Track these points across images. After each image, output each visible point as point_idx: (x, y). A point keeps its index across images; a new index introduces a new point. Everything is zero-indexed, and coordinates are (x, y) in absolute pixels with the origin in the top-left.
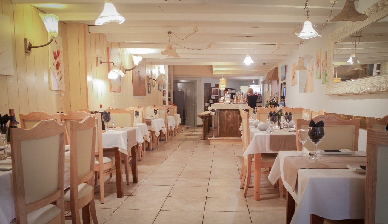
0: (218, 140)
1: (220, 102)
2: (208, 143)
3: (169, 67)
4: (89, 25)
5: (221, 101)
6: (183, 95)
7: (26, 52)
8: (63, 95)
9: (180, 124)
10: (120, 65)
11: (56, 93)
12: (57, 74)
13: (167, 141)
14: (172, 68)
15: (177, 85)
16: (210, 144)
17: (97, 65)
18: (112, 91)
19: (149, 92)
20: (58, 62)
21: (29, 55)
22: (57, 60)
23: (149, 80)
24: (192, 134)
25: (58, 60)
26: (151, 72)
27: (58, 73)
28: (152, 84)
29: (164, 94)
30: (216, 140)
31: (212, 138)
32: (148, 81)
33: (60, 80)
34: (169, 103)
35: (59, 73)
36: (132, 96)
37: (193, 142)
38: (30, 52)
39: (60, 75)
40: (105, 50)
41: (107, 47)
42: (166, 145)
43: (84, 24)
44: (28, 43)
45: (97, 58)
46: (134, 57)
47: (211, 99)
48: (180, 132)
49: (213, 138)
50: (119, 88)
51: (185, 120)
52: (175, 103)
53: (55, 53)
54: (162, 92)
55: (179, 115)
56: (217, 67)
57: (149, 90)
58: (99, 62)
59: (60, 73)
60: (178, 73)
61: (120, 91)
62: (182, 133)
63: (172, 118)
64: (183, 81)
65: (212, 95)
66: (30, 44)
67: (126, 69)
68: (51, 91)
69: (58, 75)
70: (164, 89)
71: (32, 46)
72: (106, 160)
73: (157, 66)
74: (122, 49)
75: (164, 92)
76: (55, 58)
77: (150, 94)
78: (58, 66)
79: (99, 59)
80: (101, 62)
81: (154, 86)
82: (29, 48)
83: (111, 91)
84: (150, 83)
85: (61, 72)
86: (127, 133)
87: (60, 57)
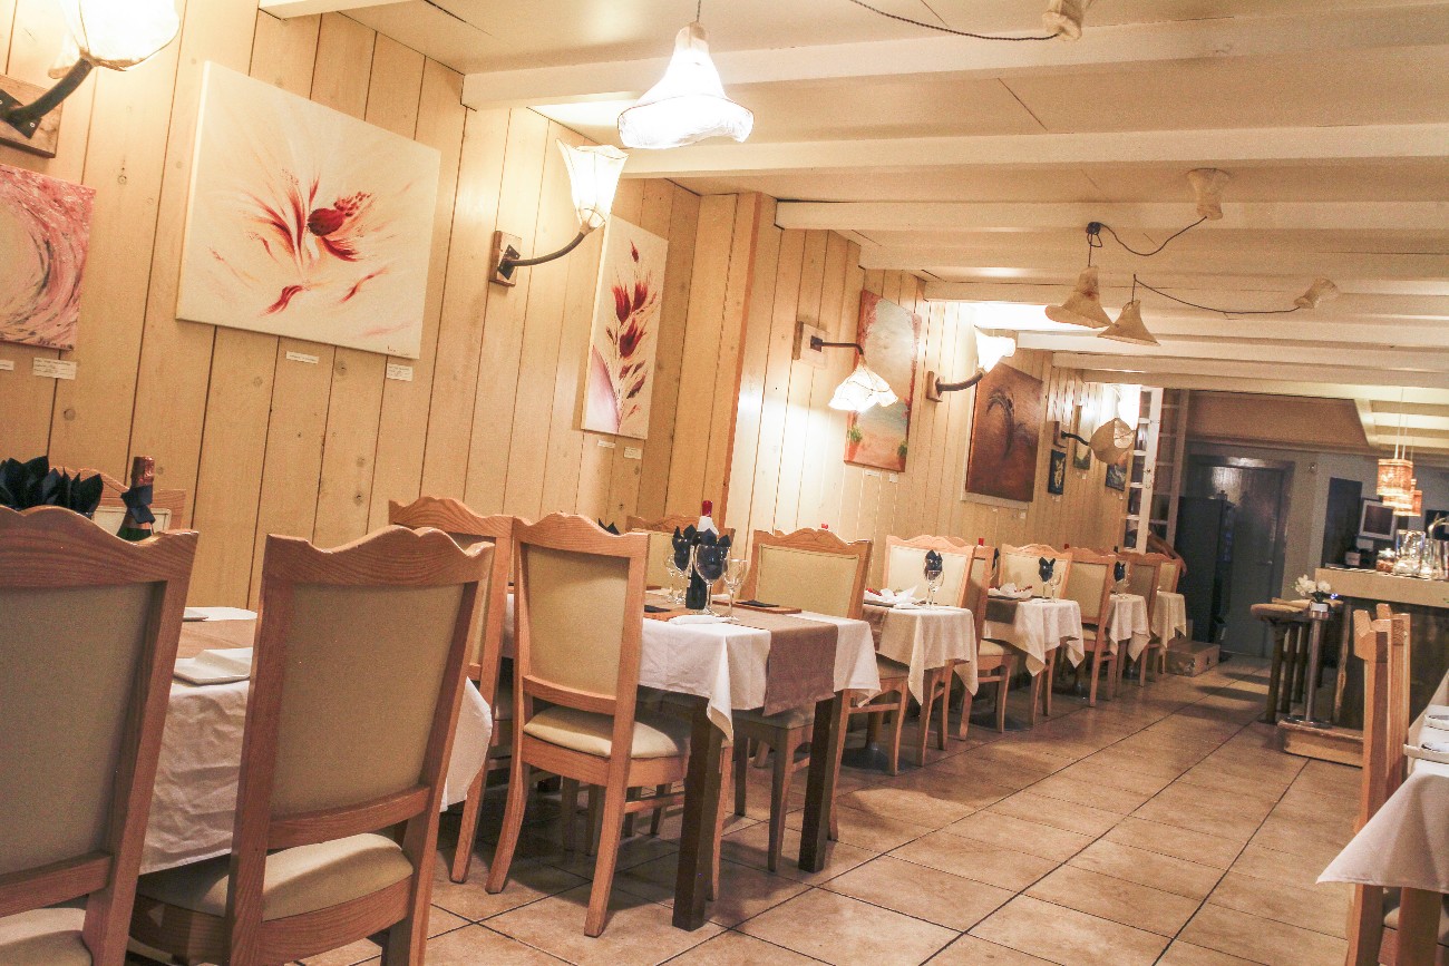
0: (1327, 737)
1: (1382, 566)
2: (1279, 744)
3: (1171, 396)
4: (779, 200)
5: (1384, 559)
6: (1222, 516)
7: (492, 280)
8: (635, 454)
9: (1179, 634)
10: (914, 363)
11: (603, 443)
12: (619, 371)
13: (1093, 700)
14: (1185, 405)
15: (1209, 475)
16: (1288, 750)
17: (796, 353)
18: (855, 460)
19: (1054, 489)
20: (631, 328)
21: (506, 292)
22: (628, 322)
23: (1061, 442)
24: (1231, 686)
25: (634, 321)
26: (1079, 409)
27: (625, 371)
28: (1075, 457)
29: (1133, 503)
30: (1316, 734)
31: (1300, 725)
32: (1055, 443)
33: (631, 395)
34: (1148, 544)
35: (631, 371)
36: (962, 494)
37: (1213, 723)
38: (505, 280)
39: (631, 380)
40: (851, 299)
41: (860, 287)
42: (1091, 715)
43: (759, 195)
44: (504, 247)
45: (799, 327)
46: (982, 340)
47: (1353, 548)
48: (1181, 669)
49: (1306, 725)
50: (896, 455)
51: (1221, 621)
52: (1179, 549)
53: (626, 296)
54: (1123, 497)
55: (1181, 597)
56: (1376, 406)
57: (1057, 478)
58: (806, 340)
59: (633, 368)
60: (1214, 424)
61: (898, 467)
62: (1190, 674)
63: (1135, 605)
64: (1244, 462)
65: (1362, 533)
66: (511, 252)
67: (948, 381)
68: (580, 433)
69: (621, 377)
70: (1136, 485)
71: (521, 259)
72: (649, 741)
73: (1107, 389)
74: (934, 304)
75: (1135, 496)
76: (623, 310)
77: (1058, 498)
78: (628, 343)
79: (809, 331)
80: (817, 344)
81: (1084, 465)
82: (504, 266)
83: (849, 462)
84: (1063, 451)
85: (638, 367)
86: (769, 639)
87: (647, 310)
